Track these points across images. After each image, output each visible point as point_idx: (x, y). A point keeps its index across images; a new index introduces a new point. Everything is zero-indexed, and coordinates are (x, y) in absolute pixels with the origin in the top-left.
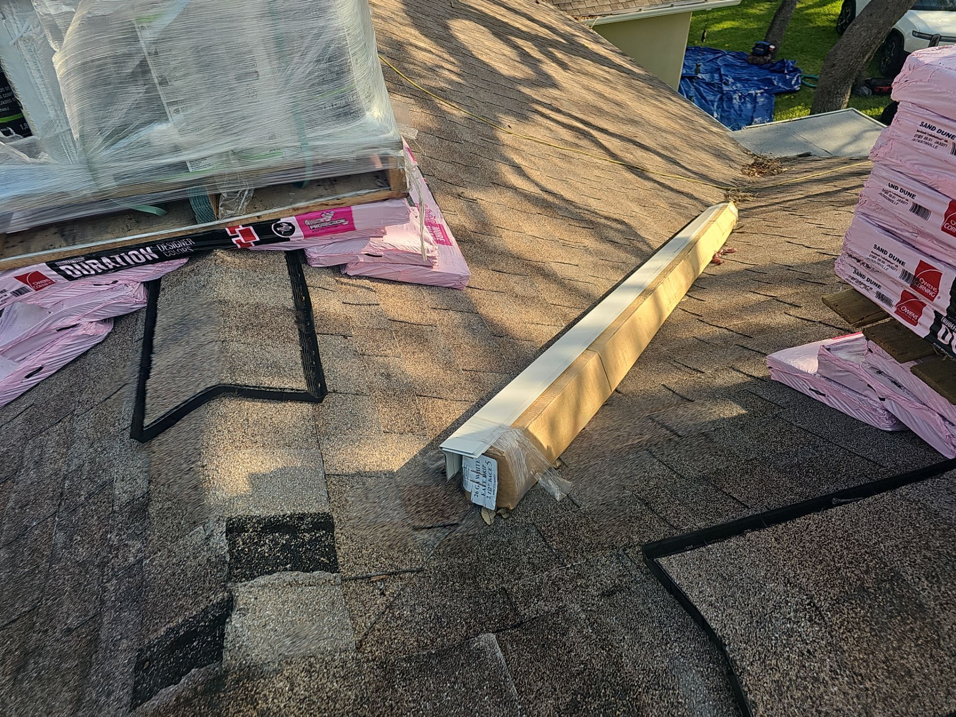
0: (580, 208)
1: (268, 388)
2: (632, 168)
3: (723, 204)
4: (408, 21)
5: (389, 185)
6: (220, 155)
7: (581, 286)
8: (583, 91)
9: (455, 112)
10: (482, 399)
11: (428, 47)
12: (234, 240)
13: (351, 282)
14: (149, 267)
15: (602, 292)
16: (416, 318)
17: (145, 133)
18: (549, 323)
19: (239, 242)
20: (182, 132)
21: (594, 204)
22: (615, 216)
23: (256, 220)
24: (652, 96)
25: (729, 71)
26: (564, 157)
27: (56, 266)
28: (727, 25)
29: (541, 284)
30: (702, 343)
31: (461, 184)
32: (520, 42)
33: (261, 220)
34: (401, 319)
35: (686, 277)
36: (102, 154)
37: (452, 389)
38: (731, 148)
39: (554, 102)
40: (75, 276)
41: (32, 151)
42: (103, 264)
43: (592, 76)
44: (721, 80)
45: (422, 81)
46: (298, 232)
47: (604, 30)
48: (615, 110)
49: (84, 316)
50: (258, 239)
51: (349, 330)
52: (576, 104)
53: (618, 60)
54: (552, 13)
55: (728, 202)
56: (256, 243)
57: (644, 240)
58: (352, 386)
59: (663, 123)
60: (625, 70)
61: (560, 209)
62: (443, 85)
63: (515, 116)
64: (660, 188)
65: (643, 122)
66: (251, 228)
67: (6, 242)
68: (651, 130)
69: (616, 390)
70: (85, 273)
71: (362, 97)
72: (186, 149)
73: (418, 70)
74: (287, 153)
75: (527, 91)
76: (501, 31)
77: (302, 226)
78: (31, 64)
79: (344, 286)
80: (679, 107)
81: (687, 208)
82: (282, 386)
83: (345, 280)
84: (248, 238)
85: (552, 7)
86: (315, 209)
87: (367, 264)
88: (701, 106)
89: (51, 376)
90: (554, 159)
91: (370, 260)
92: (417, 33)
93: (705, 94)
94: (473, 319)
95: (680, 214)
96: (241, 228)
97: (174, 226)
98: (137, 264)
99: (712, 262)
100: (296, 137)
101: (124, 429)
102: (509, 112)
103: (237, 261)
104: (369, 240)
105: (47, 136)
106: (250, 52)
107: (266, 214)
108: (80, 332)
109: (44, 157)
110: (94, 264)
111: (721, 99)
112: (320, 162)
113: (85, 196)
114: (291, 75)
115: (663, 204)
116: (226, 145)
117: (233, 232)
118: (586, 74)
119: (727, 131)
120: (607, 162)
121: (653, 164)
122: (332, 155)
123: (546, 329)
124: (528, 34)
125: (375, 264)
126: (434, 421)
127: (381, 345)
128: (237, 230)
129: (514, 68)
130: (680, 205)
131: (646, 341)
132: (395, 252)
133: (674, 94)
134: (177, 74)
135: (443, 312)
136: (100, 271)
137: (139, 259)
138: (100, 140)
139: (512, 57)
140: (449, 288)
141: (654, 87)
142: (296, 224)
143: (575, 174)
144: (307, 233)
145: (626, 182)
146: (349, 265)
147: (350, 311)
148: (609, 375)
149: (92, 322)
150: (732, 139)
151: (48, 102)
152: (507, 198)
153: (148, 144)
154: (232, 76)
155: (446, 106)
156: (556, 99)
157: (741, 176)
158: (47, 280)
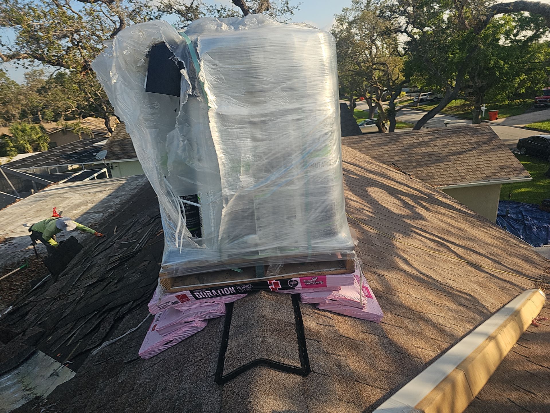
0: (443, 285)
1: (283, 364)
2: (471, 264)
3: (534, 290)
4: (347, 188)
5: (345, 267)
6: (273, 249)
7: (447, 329)
8: (440, 222)
9: (371, 231)
10: (392, 390)
11: (357, 200)
12: (270, 287)
13: (320, 313)
14: (231, 296)
15: (461, 334)
16: (354, 336)
17: (245, 238)
18: (430, 349)
19: (272, 288)
20: (260, 239)
21: (451, 283)
22: (465, 291)
23: (282, 278)
24: (481, 226)
25: (528, 214)
26: (431, 256)
27: (193, 292)
28: (523, 190)
29: (423, 326)
30: (532, 376)
31: (375, 266)
32: (403, 198)
33: (284, 278)
34: (346, 335)
35: (515, 332)
36: (226, 246)
37: (375, 380)
38: (535, 257)
39: (423, 227)
40: (199, 298)
41: (200, 243)
42: (212, 293)
43: (444, 215)
44: (523, 218)
45: (354, 215)
46: (299, 285)
47: (449, 192)
48: (459, 233)
49: (197, 317)
50: (281, 287)
51: (320, 338)
52: (436, 228)
53: (458, 207)
54: (419, 184)
55: (538, 289)
56: (279, 289)
57: (484, 307)
58: (322, 370)
59: (489, 241)
60: (463, 212)
61: (431, 284)
62: (364, 217)
63: (402, 233)
64: (492, 277)
65: (476, 239)
66: (279, 282)
67: (175, 280)
68: (482, 244)
69: (476, 397)
70: (204, 296)
71: (338, 227)
72: (260, 245)
73: (352, 210)
74: (301, 249)
75: (408, 221)
76: (393, 192)
77: (302, 282)
78: (212, 211)
79: (317, 315)
80: (496, 232)
81: (510, 290)
82: (290, 364)
83: (317, 312)
84: (276, 286)
85: (419, 181)
86: (309, 275)
87: (329, 304)
88: (512, 232)
89: (174, 345)
90: (425, 257)
91: (331, 302)
92: (351, 193)
93: (513, 225)
94: (385, 341)
95: (506, 293)
96: (275, 281)
97: (246, 278)
98: (226, 295)
99: (531, 325)
100: (307, 243)
101: (210, 377)
102: (399, 231)
103: (270, 297)
104: (332, 292)
105: (208, 238)
106: (295, 208)
107: (286, 276)
108: (194, 324)
109: (204, 246)
110: (208, 293)
111: (524, 228)
112: (315, 254)
113: (214, 263)
114: (310, 217)
115: (494, 287)
116: (276, 245)
117: (270, 283)
118: (440, 213)
119: (531, 247)
120: (456, 260)
121: (485, 263)
122: (321, 251)
123: (428, 353)
124: (407, 193)
125: (333, 304)
126: (366, 398)
127: (336, 349)
128: (272, 282)
129: (401, 210)
130: (505, 288)
131: (493, 369)
132: (345, 299)
133: (494, 225)
134: (264, 216)
135: (367, 335)
136: (210, 296)
137: (227, 292)
138: (227, 241)
139: (399, 205)
140: (371, 321)
141: (481, 221)
142: (299, 281)
143: (438, 266)
144: (303, 286)
145: (469, 272)
146: (320, 304)
147: (320, 328)
148: (471, 386)
149: (199, 320)
150: (535, 252)
151: (213, 225)
152: (400, 276)
153: (246, 242)
154: (285, 217)
155: (366, 228)
156: (424, 226)
157: (543, 273)
158: (187, 299)
